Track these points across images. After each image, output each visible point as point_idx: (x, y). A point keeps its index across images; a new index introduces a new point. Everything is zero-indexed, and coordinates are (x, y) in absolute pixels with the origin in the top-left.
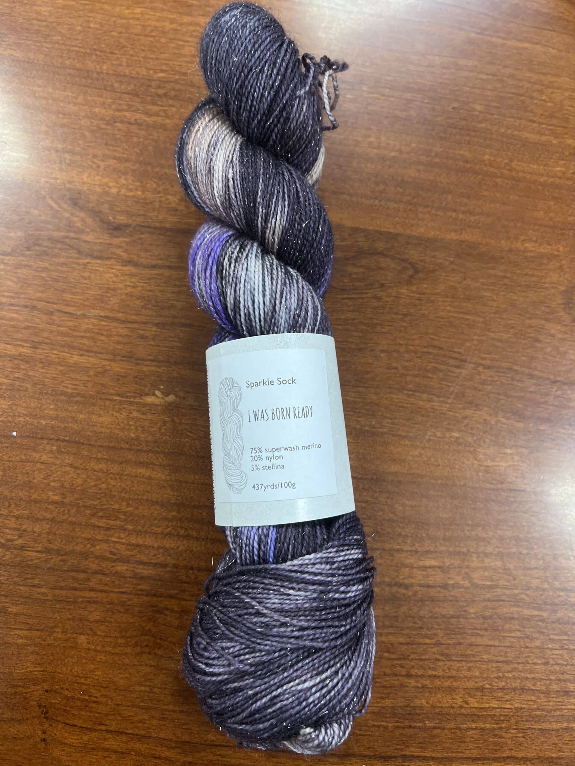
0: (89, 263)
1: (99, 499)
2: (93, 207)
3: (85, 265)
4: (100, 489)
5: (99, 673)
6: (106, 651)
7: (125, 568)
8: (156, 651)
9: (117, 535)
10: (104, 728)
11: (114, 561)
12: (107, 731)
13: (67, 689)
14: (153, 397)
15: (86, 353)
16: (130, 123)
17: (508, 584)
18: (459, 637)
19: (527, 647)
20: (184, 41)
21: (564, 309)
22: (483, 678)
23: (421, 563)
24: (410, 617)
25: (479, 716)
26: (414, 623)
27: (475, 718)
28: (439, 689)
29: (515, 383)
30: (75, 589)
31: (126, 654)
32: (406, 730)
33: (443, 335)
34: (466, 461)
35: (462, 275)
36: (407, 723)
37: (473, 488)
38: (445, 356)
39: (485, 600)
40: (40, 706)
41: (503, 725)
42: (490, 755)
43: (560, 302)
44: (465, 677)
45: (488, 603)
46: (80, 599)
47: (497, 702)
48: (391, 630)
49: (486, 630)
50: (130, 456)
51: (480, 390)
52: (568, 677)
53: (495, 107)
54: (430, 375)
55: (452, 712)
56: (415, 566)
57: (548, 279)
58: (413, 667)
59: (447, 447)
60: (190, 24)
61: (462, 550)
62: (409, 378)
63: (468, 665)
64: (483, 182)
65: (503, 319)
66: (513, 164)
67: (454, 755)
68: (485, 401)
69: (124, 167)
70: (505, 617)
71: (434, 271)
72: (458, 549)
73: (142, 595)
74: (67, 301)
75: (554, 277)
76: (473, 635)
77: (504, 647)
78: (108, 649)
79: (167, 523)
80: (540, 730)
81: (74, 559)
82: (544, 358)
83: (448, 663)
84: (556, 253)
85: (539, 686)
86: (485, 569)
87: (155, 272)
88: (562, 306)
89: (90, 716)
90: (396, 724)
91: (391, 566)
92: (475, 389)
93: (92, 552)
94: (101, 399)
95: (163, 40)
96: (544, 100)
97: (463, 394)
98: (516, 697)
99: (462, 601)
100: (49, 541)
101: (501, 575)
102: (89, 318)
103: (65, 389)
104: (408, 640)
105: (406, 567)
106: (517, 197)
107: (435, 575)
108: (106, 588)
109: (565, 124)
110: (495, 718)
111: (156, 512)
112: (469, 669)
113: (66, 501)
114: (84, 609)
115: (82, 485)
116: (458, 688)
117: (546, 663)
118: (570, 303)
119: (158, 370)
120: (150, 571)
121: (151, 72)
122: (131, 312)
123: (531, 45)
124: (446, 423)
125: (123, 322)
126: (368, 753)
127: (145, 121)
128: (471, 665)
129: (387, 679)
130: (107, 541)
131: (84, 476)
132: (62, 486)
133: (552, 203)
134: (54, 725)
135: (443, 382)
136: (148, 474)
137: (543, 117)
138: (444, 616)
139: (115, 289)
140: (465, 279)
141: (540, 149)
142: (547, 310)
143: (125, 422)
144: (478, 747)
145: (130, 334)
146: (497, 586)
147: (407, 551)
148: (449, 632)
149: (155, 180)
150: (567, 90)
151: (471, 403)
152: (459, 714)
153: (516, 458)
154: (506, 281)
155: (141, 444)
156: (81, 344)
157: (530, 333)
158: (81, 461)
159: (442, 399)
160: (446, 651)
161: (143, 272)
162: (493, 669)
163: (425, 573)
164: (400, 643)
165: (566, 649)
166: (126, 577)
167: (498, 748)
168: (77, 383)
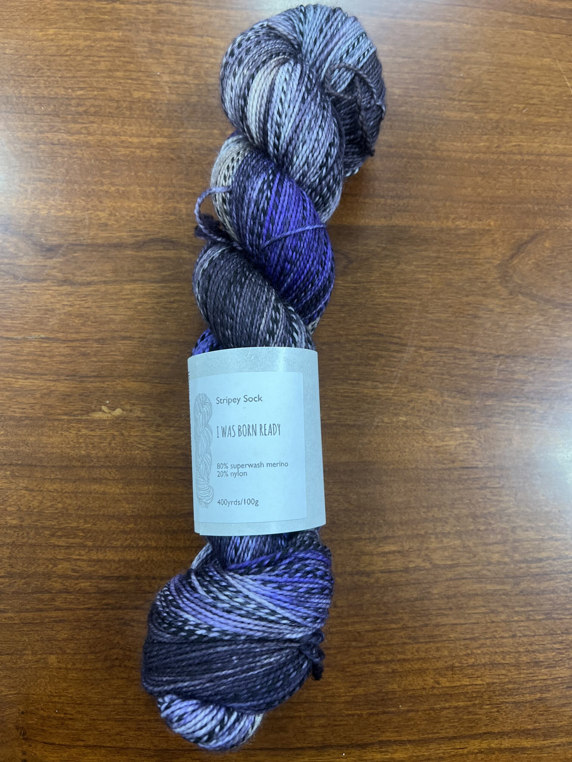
0: (25, 286)
1: (56, 519)
2: (24, 231)
3: (22, 289)
4: (57, 509)
5: (72, 690)
6: (76, 669)
7: (88, 584)
8: (126, 663)
9: (77, 553)
10: (82, 743)
11: (77, 579)
12: (86, 747)
13: (43, 709)
14: (100, 413)
15: (30, 376)
16: (53, 144)
17: (469, 561)
18: (424, 618)
19: (493, 622)
20: (99, 57)
21: (501, 283)
22: (451, 656)
23: (380, 550)
24: (374, 604)
25: (451, 695)
26: (379, 610)
27: (448, 697)
28: (409, 672)
29: (457, 361)
30: (41, 610)
31: (97, 669)
32: (381, 716)
33: (381, 321)
34: (416, 444)
35: (395, 260)
36: (381, 709)
37: (424, 470)
38: (385, 342)
39: (447, 580)
40: (17, 728)
41: (477, 702)
42: (466, 733)
43: (496, 276)
44: (434, 658)
45: (451, 583)
46: (47, 620)
47: (468, 680)
48: (356, 619)
49: (451, 609)
50: (83, 473)
51: (423, 372)
52: (537, 647)
53: (414, 89)
54: (373, 363)
55: (424, 693)
56: (375, 553)
57: (482, 255)
58: (382, 653)
59: (395, 432)
60: (104, 39)
61: (420, 532)
62: (352, 368)
63: (436, 645)
64: (409, 165)
65: (440, 299)
66: (437, 144)
67: (430, 736)
68: (429, 382)
69: (51, 188)
70: (469, 595)
71: (367, 259)
72: (415, 532)
73: (107, 609)
74: (7, 326)
75: (488, 252)
76: (438, 615)
77: (471, 623)
78: (78, 666)
79: (125, 536)
80: (514, 703)
81: (38, 581)
82: (485, 334)
83: (417, 646)
84: (487, 228)
85: (509, 659)
86: (444, 549)
87: (91, 289)
88: (499, 280)
89: (67, 734)
90: (370, 711)
91: (351, 555)
92: (418, 371)
93: (55, 572)
94: (49, 420)
95: (79, 58)
96: (462, 77)
97: (406, 377)
98: (487, 672)
99: (425, 583)
100: (11, 566)
101: (461, 553)
102: (31, 341)
103: (13, 414)
104: (375, 627)
105: (366, 555)
106: (443, 177)
107: (395, 560)
108: (71, 606)
109: (485, 99)
110: (468, 696)
111: (114, 526)
112: (438, 649)
113: (24, 524)
114: (52, 629)
115: (39, 506)
116: (428, 669)
117: (514, 636)
118: (505, 276)
119: (103, 385)
120: (114, 585)
121: (70, 91)
122: (71, 331)
123: (445, 23)
124: (392, 408)
125: (64, 341)
126: (345, 742)
127: (68, 140)
128: (439, 645)
129: (357, 667)
130: (68, 560)
131: (40, 498)
132: (19, 510)
133: (479, 179)
134: (33, 745)
135: (385, 368)
136: (102, 489)
137: (463, 94)
138: (408, 600)
139: (53, 310)
140: (399, 264)
141: (462, 126)
142: (484, 285)
143: (75, 441)
144: (454, 726)
145: (72, 352)
146: (457, 565)
147: (365, 539)
148: (414, 615)
149: (83, 198)
150: (483, 64)
151: (415, 386)
152: (432, 695)
153: (466, 435)
154: (440, 261)
155: (92, 461)
156: (24, 367)
157: (468, 310)
158: (35, 484)
159: (386, 385)
160: (413, 634)
161: (79, 290)
162: (462, 647)
163: (385, 559)
164: (367, 631)
165: (533, 620)
166: (90, 593)
167: (473, 724)
168: (24, 406)
